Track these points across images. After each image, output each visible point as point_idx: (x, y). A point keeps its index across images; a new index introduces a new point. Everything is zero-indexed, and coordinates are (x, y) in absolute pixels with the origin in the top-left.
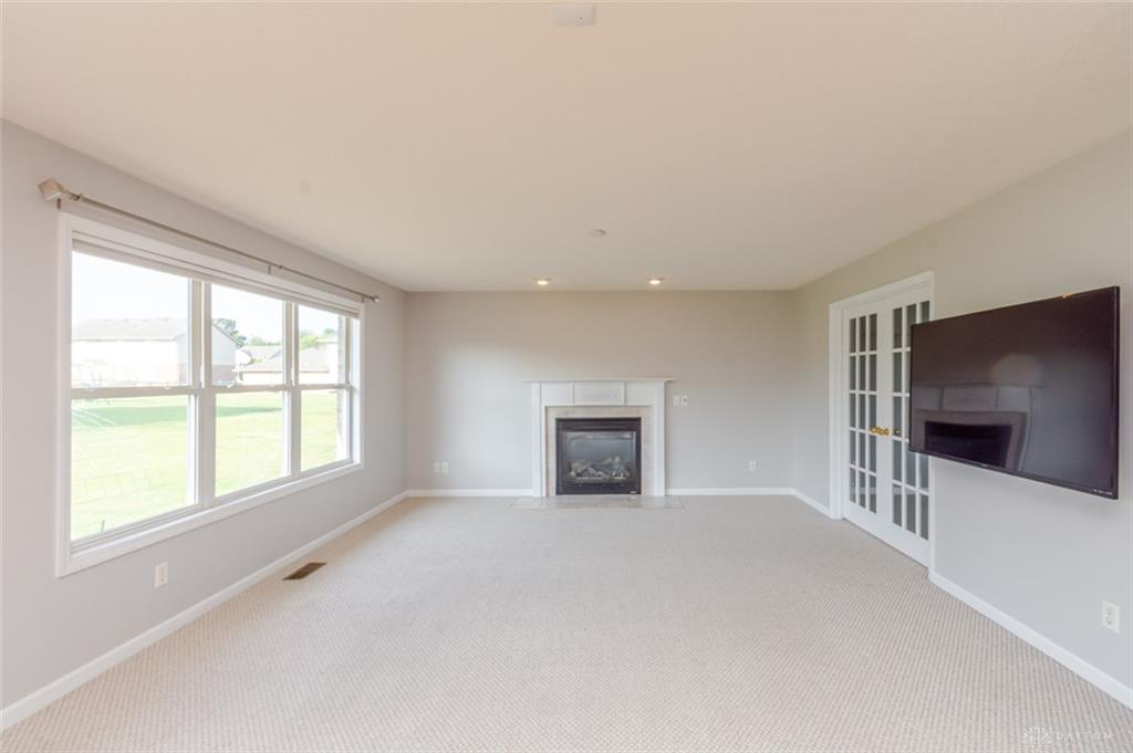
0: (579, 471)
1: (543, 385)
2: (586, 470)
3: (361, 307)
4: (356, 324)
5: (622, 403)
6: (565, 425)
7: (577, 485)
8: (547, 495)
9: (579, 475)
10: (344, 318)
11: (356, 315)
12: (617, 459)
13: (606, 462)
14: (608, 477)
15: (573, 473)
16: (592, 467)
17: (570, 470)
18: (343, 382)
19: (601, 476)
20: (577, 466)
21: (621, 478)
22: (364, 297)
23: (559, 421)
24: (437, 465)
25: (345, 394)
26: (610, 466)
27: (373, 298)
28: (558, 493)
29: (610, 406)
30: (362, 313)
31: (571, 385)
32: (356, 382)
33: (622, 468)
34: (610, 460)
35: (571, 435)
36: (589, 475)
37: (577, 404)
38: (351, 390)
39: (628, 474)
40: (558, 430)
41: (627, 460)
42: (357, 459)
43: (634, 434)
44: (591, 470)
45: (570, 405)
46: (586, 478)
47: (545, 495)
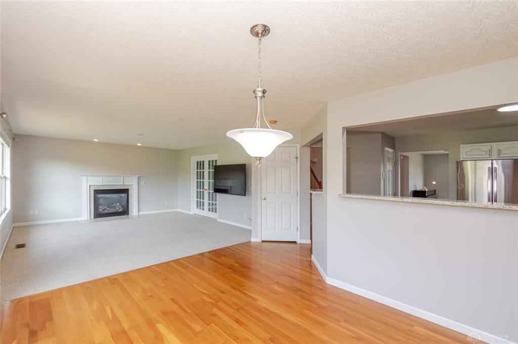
1: (88, 177)
2: (105, 209)
4: (8, 150)
5: (122, 184)
6: (97, 192)
7: (103, 214)
9: (102, 210)
12: (118, 204)
13: (113, 205)
14: (115, 210)
16: (108, 207)
17: (99, 209)
19: (112, 210)
20: (102, 207)
21: (121, 210)
23: (95, 190)
26: (116, 207)
27: (14, 139)
28: (95, 218)
29: (117, 185)
30: (10, 145)
31: (101, 178)
32: (8, 174)
33: (121, 207)
35: (100, 196)
37: (103, 184)
38: (5, 178)
39: (123, 209)
40: (94, 194)
41: (123, 204)
42: (9, 208)
43: (126, 194)
44: (108, 209)
45: (101, 184)
46: (106, 211)
47: (89, 219)
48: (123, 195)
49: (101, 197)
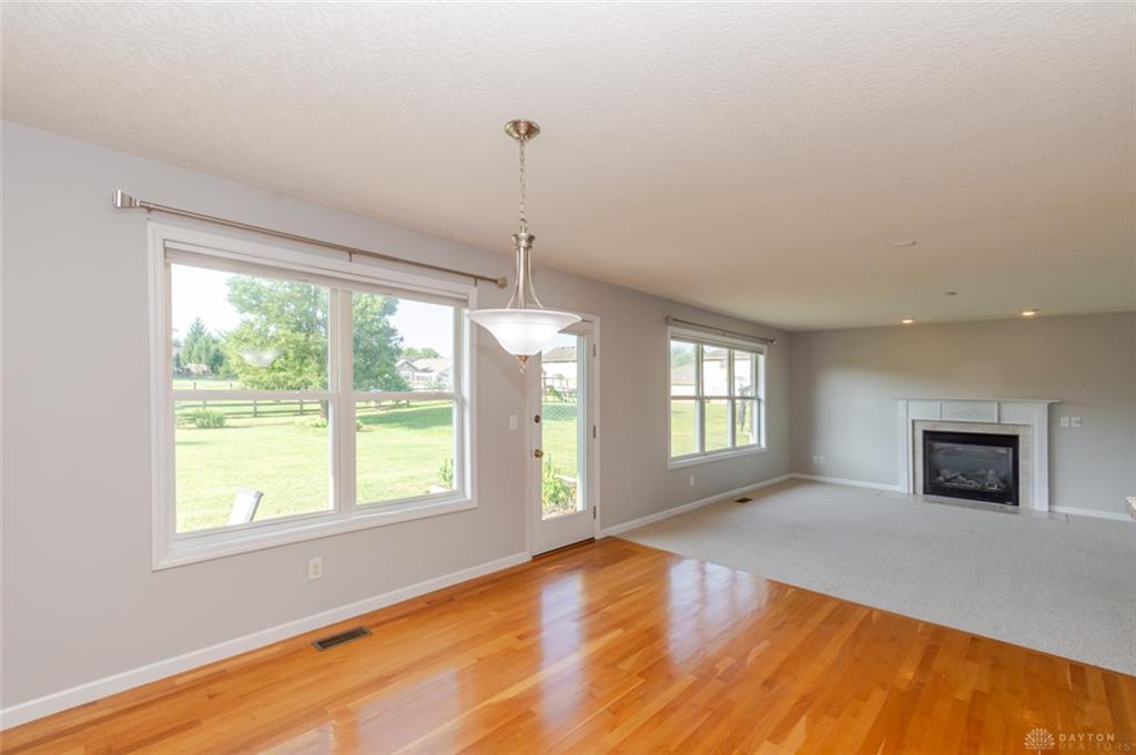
0: (948, 477)
1: (910, 403)
2: (955, 477)
3: (765, 347)
4: (762, 358)
5: (996, 421)
6: (931, 437)
7: (946, 488)
8: (914, 492)
9: (947, 480)
10: (754, 355)
11: (761, 353)
12: (991, 472)
13: (978, 473)
14: (979, 486)
15: (941, 478)
16: (962, 475)
17: (939, 475)
18: (754, 395)
19: (973, 485)
20: (946, 473)
21: (995, 488)
22: (765, 341)
23: (926, 433)
24: (815, 458)
25: (755, 403)
26: (984, 477)
27: (772, 341)
28: (925, 492)
29: (982, 423)
30: (765, 352)
31: (938, 403)
32: (762, 395)
33: (998, 480)
34: (983, 472)
35: (938, 445)
36: (959, 482)
37: (944, 419)
38: (759, 400)
39: (1002, 485)
40: (925, 440)
41: (1002, 474)
42: (763, 444)
43: (1011, 449)
44: (961, 478)
45: (938, 419)
46: (955, 484)
47: (911, 491)
48: (1002, 450)
49: (941, 449)
